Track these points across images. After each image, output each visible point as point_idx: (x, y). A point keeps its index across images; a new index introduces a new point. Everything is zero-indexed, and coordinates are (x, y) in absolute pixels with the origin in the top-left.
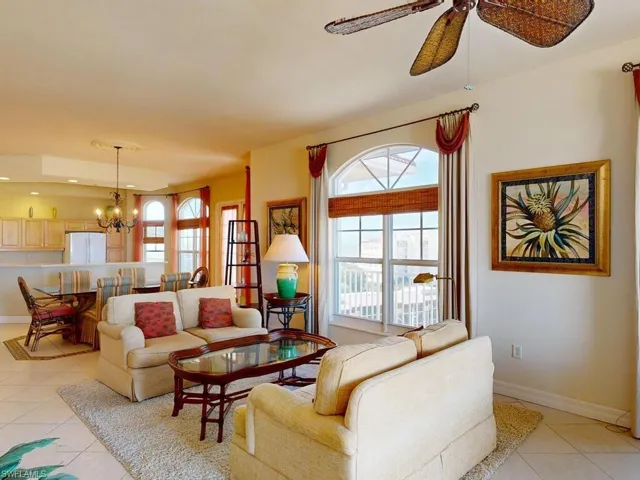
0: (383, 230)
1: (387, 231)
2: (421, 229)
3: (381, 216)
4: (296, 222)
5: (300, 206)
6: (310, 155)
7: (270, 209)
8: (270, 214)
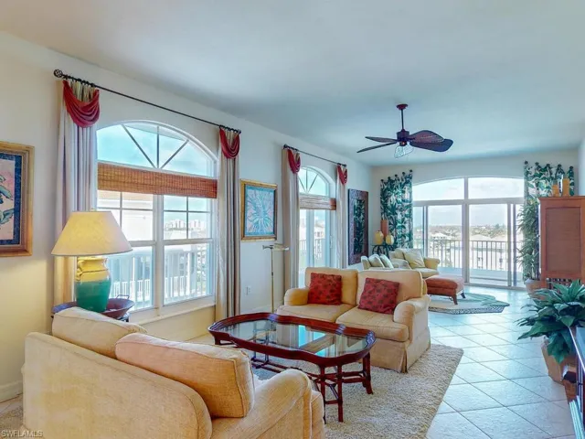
0: (153, 210)
1: (158, 213)
2: (187, 212)
4: (8, 186)
5: (21, 158)
6: (66, 88)
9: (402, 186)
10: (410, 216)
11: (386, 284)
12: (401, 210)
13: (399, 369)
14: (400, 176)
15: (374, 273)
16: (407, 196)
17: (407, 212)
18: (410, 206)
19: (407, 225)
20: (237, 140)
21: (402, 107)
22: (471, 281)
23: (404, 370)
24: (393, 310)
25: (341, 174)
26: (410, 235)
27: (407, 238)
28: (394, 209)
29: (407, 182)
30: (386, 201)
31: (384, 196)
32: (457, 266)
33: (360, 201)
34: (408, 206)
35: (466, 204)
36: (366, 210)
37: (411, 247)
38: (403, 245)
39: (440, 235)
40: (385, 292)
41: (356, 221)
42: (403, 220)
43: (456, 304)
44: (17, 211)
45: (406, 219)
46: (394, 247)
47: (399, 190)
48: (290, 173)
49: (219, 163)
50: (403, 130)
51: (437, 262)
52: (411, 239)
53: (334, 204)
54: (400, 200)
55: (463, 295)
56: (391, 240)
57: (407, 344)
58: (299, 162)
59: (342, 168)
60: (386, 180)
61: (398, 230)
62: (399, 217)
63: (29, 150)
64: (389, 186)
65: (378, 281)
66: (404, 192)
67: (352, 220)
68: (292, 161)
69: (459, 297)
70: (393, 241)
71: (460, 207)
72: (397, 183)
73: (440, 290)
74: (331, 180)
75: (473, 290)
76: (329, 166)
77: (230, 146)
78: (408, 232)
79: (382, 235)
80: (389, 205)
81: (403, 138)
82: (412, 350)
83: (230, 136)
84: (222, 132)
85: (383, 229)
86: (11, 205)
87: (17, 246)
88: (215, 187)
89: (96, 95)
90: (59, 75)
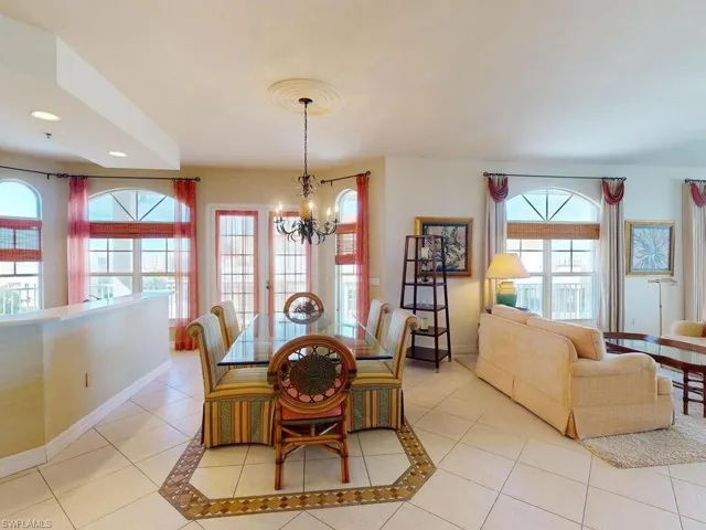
0: (543, 251)
1: (547, 253)
2: (571, 251)
3: (542, 241)
4: (463, 241)
5: (467, 225)
6: (490, 181)
7: (424, 225)
8: (424, 231)
20: (621, 188)
44: (466, 254)
48: (693, 208)
49: (601, 210)
63: (471, 221)
77: (613, 193)
83: (613, 185)
84: (604, 183)
86: (463, 250)
87: (466, 273)
88: (598, 230)
89: (506, 180)
90: (486, 175)
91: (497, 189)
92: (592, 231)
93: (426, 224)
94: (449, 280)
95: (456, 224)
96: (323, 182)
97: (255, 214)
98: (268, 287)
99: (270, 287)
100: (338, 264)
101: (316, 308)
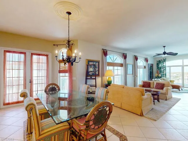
0: (113, 69)
2: (118, 70)
4: (97, 67)
5: (99, 62)
6: (104, 51)
7: (88, 61)
8: (88, 63)
9: (163, 62)
10: (165, 70)
11: (161, 84)
12: (163, 68)
13: (165, 100)
14: (162, 59)
15: (158, 82)
16: (164, 65)
17: (164, 69)
18: (165, 67)
19: (164, 72)
20: (126, 56)
21: (164, 47)
22: (185, 87)
23: (166, 100)
24: (163, 89)
25: (146, 60)
26: (166, 74)
27: (165, 75)
28: (161, 68)
29: (164, 61)
30: (158, 66)
31: (158, 65)
32: (180, 83)
33: (151, 66)
34: (164, 67)
35: (183, 67)
36: (153, 68)
37: (166, 77)
38: (163, 77)
39: (175, 75)
40: (161, 85)
41: (150, 71)
42: (163, 71)
43: (180, 91)
44: (98, 70)
45: (164, 70)
46: (161, 77)
47: (162, 63)
48: (136, 61)
49: (123, 60)
50: (165, 52)
51: (174, 81)
52: (166, 75)
53: (145, 67)
54: (162, 66)
55: (182, 89)
56: (160, 75)
57: (167, 95)
58: (137, 58)
59: (147, 59)
60: (158, 61)
61: (162, 73)
62: (162, 70)
63: (99, 61)
64: (159, 62)
65: (159, 83)
66: (163, 64)
67: (149, 71)
68: (136, 58)
69: (180, 89)
70: (160, 76)
71: (181, 67)
72: (161, 61)
73: (175, 88)
74: (144, 62)
75: (185, 89)
76: (143, 59)
77: (125, 57)
78: (165, 74)
79: (157, 74)
80: (159, 67)
81: (165, 53)
82: (168, 97)
83: (125, 55)
85: (157, 73)
86: (98, 69)
87: (98, 75)
88: (122, 65)
89: (107, 51)
90: (103, 49)
91: (105, 53)
92: (121, 65)
93: (89, 61)
94: (96, 77)
95: (96, 62)
96: (54, 45)
97: (25, 53)
98: (30, 82)
99: (31, 82)
100: (60, 73)
101: (57, 89)
